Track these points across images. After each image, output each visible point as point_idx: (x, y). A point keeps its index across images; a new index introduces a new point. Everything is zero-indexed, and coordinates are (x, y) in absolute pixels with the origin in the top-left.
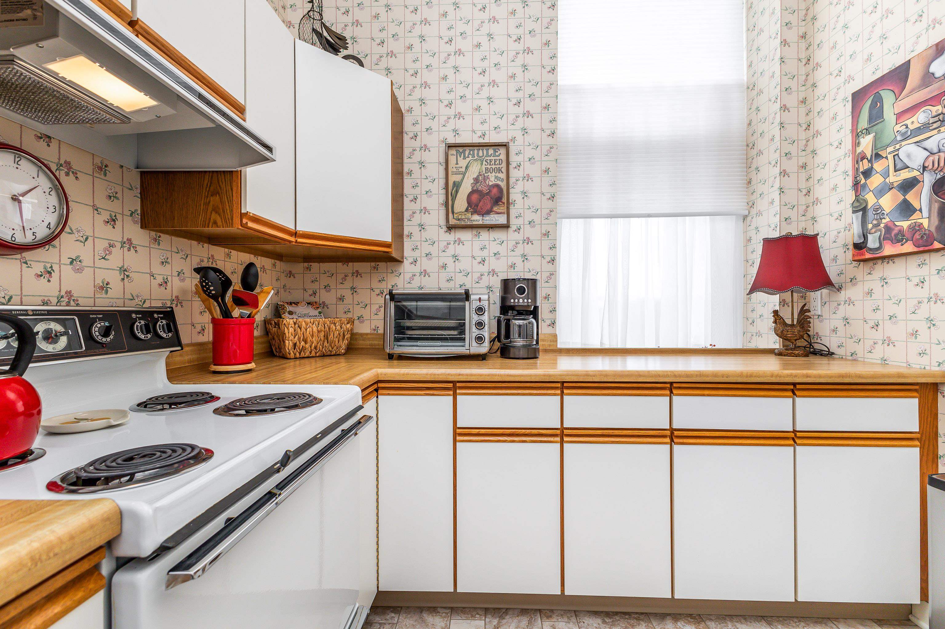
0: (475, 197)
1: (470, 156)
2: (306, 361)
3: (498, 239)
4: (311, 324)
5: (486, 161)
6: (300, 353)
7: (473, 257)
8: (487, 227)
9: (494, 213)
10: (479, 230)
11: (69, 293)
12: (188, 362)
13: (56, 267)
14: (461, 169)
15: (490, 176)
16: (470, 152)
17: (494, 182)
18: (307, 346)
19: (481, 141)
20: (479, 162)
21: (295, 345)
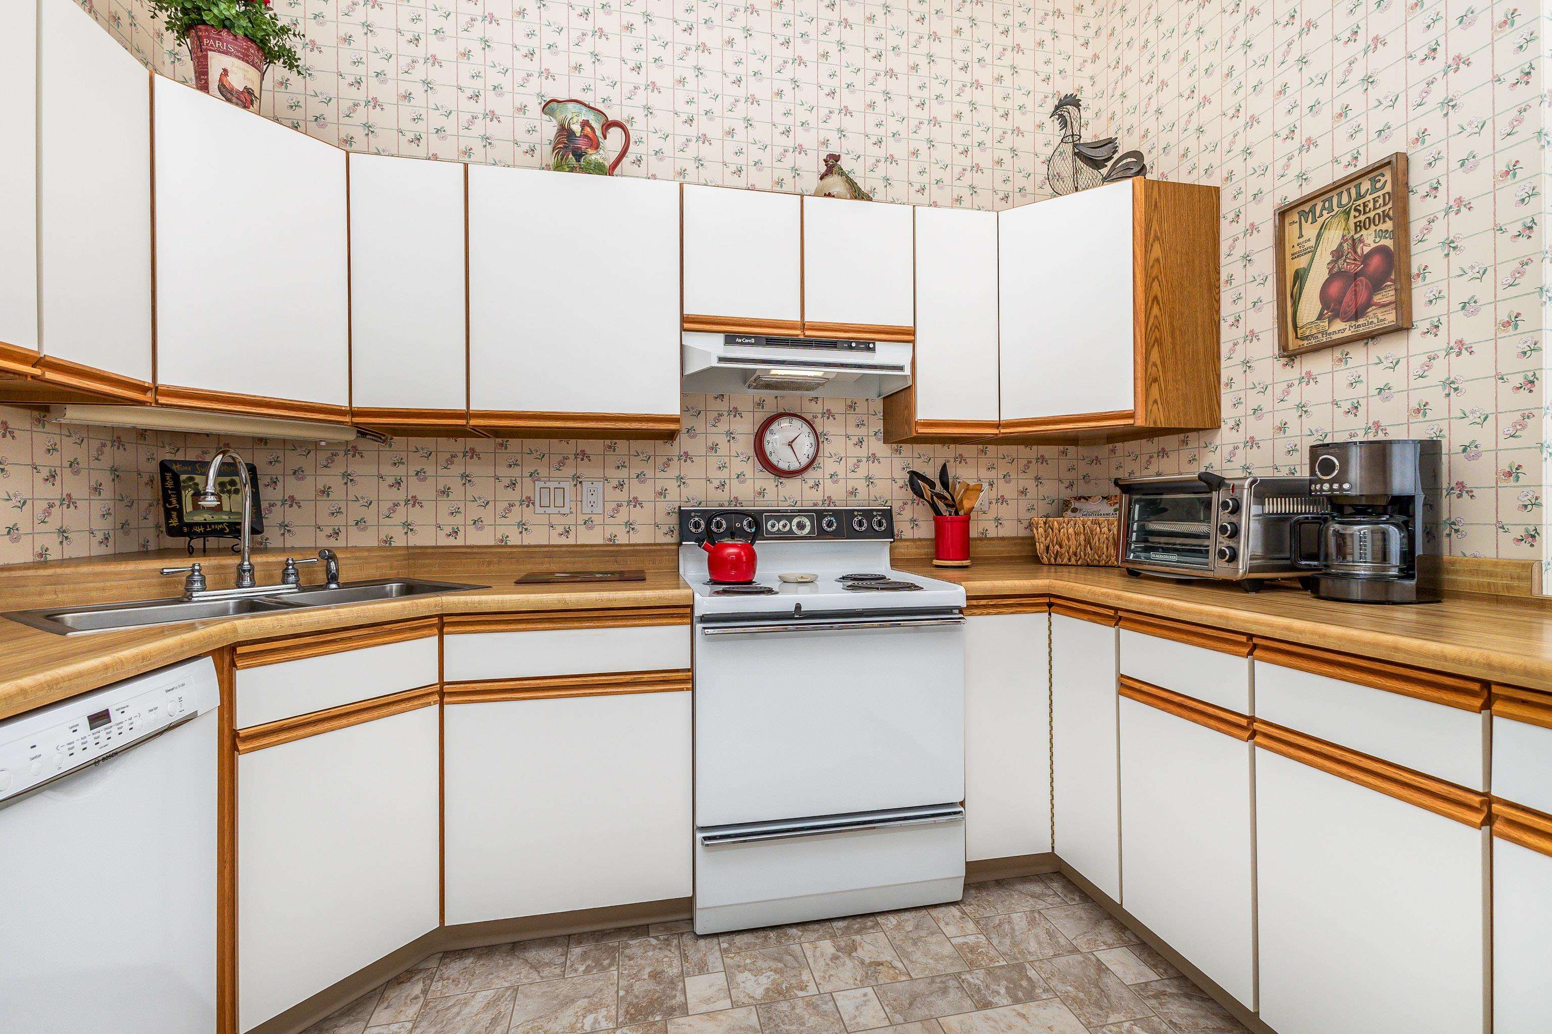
0: (1334, 289)
1: (1325, 212)
2: (1065, 569)
3: (1387, 358)
4: (1065, 525)
5: (1356, 210)
6: (1055, 560)
7: (1335, 403)
8: (1363, 339)
9: (1374, 307)
10: (1347, 348)
11: (829, 498)
12: (925, 555)
13: (821, 482)
14: (1307, 245)
15: (1365, 237)
16: (1324, 205)
17: (1373, 245)
18: (1063, 550)
19: (1352, 170)
20: (1342, 217)
21: (1048, 548)
